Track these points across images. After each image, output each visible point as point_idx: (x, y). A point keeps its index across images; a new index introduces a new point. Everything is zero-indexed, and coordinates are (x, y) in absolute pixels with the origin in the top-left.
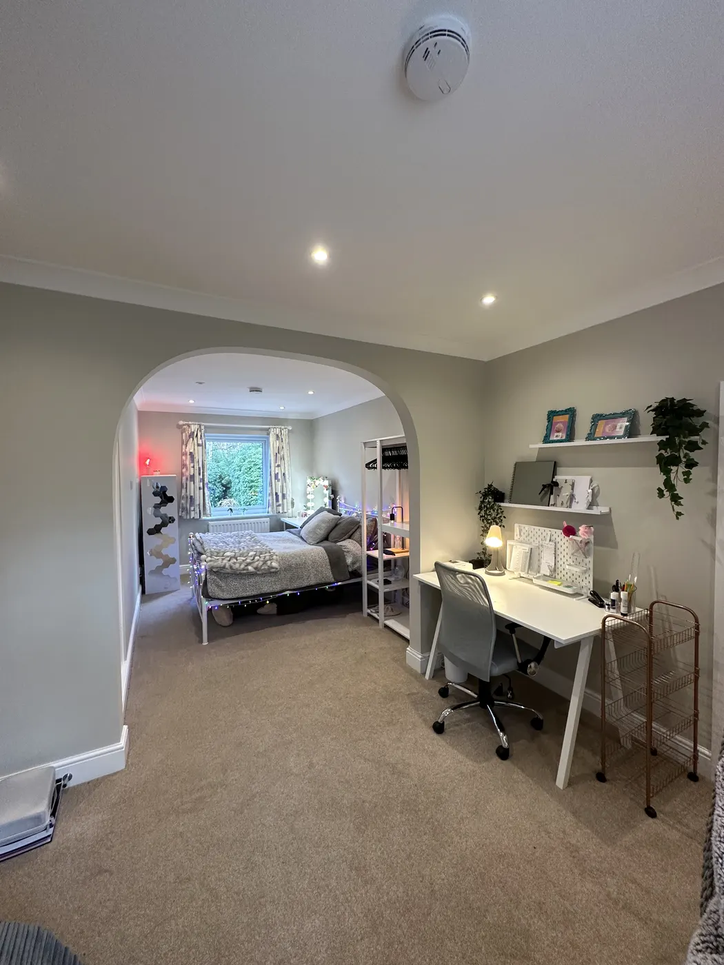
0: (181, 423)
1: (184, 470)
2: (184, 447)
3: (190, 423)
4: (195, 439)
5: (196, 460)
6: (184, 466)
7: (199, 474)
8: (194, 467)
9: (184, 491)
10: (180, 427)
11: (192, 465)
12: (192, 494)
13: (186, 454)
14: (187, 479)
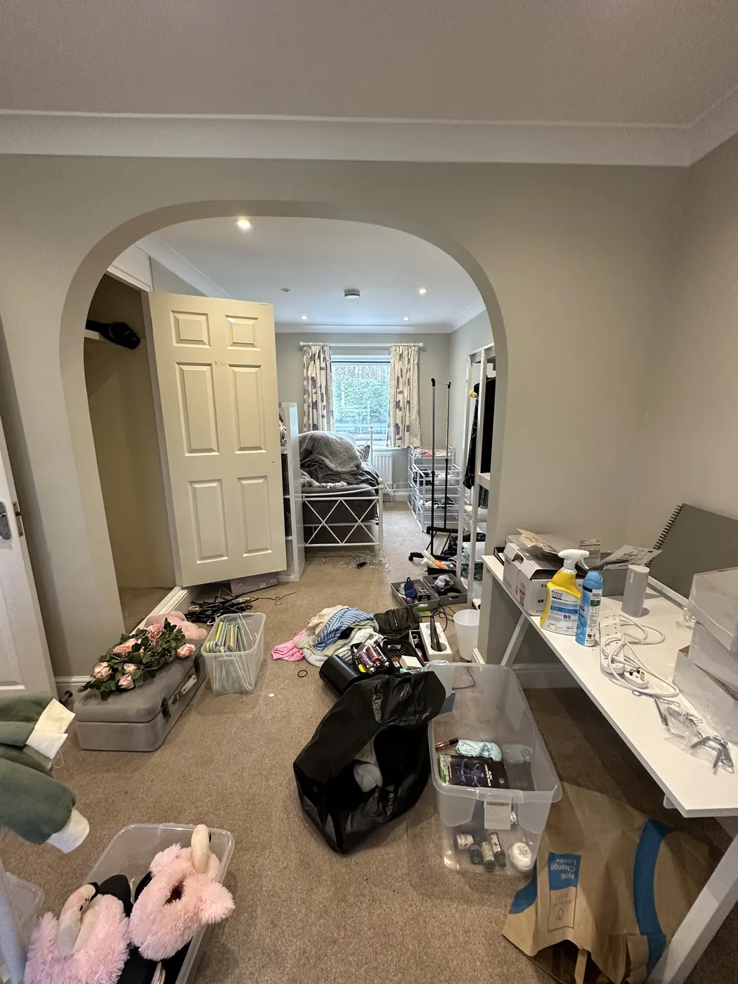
0: (302, 344)
1: (306, 396)
2: (305, 371)
3: (310, 344)
4: (317, 363)
5: (318, 385)
6: (306, 392)
7: (322, 401)
8: (316, 393)
9: (306, 418)
10: (301, 349)
11: (314, 391)
12: (315, 423)
13: (308, 378)
14: (309, 406)
